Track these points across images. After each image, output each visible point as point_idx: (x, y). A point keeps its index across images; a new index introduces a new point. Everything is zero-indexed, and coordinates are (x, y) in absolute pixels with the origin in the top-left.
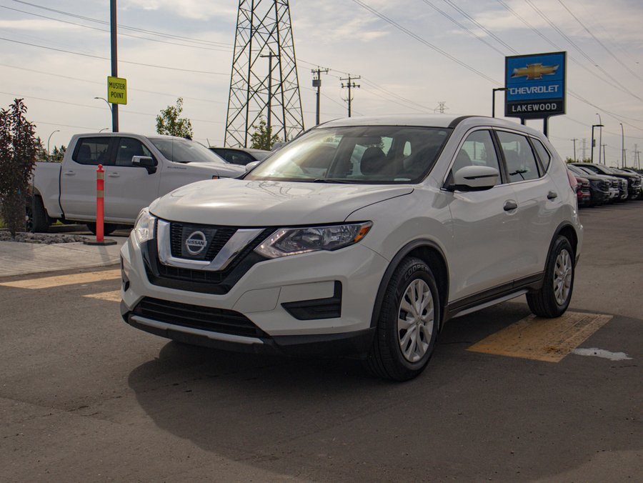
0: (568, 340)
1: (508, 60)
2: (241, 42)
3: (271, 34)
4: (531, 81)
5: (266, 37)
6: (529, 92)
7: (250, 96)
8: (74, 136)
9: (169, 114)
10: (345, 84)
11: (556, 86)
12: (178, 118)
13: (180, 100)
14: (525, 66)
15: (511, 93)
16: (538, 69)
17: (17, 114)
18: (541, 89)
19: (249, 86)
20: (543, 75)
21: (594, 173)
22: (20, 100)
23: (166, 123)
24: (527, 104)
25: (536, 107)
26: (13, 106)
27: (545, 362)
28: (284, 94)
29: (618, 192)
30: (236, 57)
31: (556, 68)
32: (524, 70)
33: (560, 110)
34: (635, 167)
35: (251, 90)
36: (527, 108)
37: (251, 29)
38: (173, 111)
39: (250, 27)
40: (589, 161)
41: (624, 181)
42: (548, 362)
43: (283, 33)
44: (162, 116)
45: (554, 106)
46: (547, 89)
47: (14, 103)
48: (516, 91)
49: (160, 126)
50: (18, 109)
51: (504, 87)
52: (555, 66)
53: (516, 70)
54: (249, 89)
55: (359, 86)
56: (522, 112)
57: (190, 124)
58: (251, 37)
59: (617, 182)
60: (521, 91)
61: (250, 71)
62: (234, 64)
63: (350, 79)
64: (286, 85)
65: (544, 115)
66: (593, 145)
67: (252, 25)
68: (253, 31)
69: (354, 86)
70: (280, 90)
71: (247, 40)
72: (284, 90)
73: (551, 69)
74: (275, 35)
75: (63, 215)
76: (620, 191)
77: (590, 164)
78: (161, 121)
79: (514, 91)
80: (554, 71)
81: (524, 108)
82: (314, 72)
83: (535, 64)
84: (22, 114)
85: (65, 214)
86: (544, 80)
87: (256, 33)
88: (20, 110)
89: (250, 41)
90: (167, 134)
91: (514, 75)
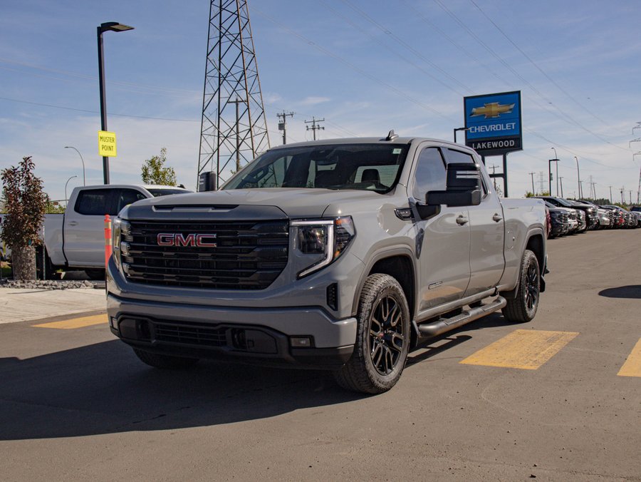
0: (543, 353)
1: (467, 100)
2: (210, 91)
3: (239, 82)
4: (489, 120)
5: (234, 84)
6: (487, 130)
7: (220, 141)
8: (76, 188)
9: (154, 163)
10: (310, 127)
11: (513, 124)
12: (162, 167)
13: (164, 150)
14: (483, 106)
15: (471, 131)
16: (495, 108)
17: (26, 170)
18: (499, 127)
19: (219, 132)
20: (500, 113)
21: (554, 206)
22: (28, 158)
23: (151, 172)
24: (487, 141)
25: (495, 145)
26: (22, 164)
27: (526, 370)
28: (254, 138)
29: (576, 223)
30: (206, 105)
31: (512, 106)
32: (482, 109)
33: (518, 147)
34: (591, 198)
35: (221, 135)
36: (486, 145)
37: (220, 78)
38: (157, 161)
39: (218, 76)
40: (547, 195)
41: (582, 212)
42: (528, 370)
43: (250, 81)
44: (147, 166)
45: (512, 143)
46: (505, 127)
47: (23, 161)
48: (476, 129)
49: (145, 175)
50: (26, 166)
51: (464, 127)
52: (511, 104)
53: (474, 110)
54: (219, 134)
55: (323, 128)
56: (482, 149)
57: (173, 172)
58: (220, 85)
59: (574, 214)
60: (480, 129)
61: (219, 117)
62: (203, 111)
63: (314, 122)
64: (255, 130)
65: (503, 151)
66: (551, 179)
67: (220, 74)
68: (222, 79)
69: (319, 128)
70: (249, 135)
71: (216, 88)
72: (253, 135)
73: (507, 108)
74: (243, 82)
75: (67, 263)
76: (579, 222)
77: (548, 197)
78: (146, 170)
79: (473, 130)
80: (510, 110)
81: (483, 145)
82: (279, 116)
83: (492, 104)
84: (31, 171)
85: (69, 262)
86: (503, 118)
87: (225, 81)
88: (28, 167)
89: (219, 89)
90: (152, 183)
91: (472, 115)
